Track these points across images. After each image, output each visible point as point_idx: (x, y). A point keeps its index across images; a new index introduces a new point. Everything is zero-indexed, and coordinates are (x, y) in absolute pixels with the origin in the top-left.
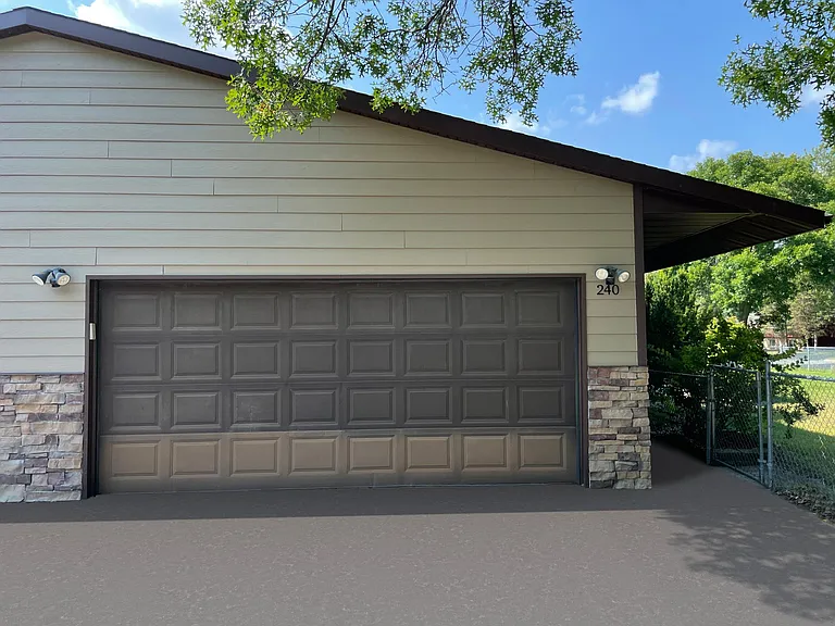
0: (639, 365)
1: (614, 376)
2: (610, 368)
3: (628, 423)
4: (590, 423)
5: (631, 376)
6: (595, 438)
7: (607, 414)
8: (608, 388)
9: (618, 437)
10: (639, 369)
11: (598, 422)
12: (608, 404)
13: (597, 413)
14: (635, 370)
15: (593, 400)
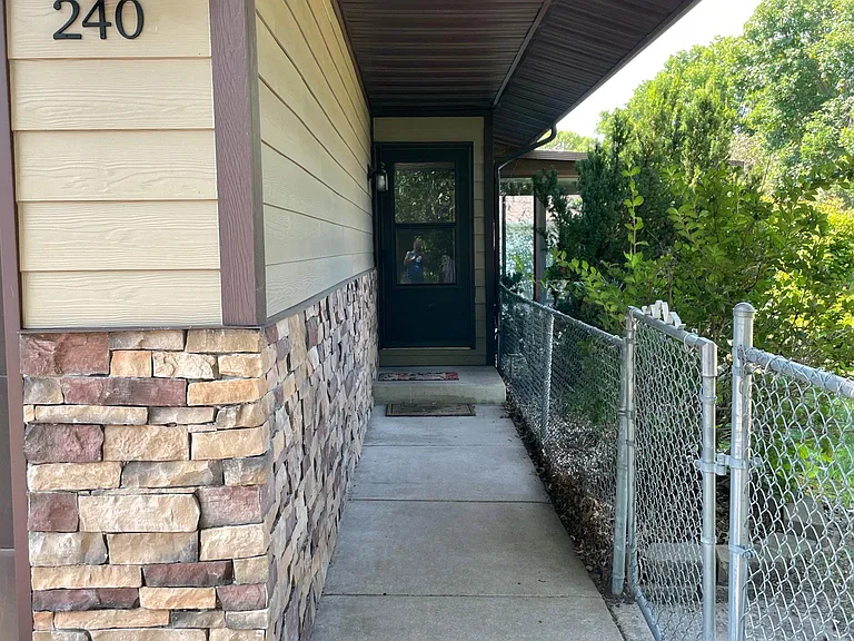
0: (230, 325)
1: (126, 366)
2: (109, 336)
3: (182, 549)
4: (36, 549)
5: (190, 366)
6: (53, 602)
7: (100, 515)
8: (100, 413)
9: (146, 595)
10: (222, 342)
11: (63, 543)
12: (107, 473)
13: (60, 512)
14: (204, 343)
15: (43, 459)
